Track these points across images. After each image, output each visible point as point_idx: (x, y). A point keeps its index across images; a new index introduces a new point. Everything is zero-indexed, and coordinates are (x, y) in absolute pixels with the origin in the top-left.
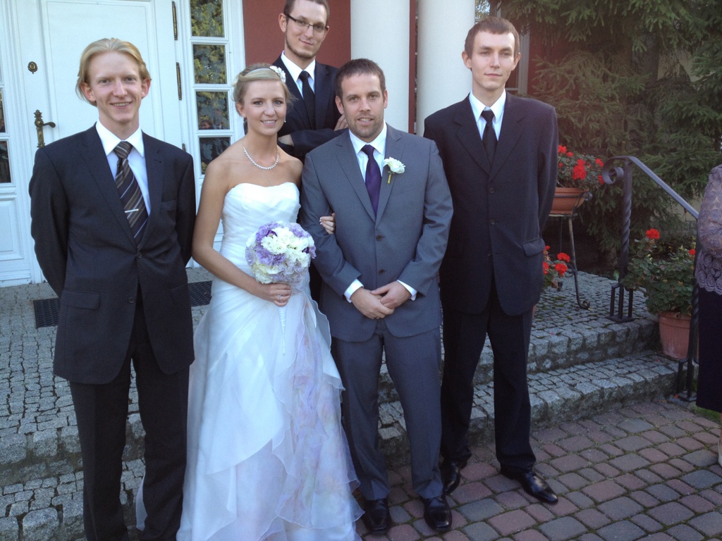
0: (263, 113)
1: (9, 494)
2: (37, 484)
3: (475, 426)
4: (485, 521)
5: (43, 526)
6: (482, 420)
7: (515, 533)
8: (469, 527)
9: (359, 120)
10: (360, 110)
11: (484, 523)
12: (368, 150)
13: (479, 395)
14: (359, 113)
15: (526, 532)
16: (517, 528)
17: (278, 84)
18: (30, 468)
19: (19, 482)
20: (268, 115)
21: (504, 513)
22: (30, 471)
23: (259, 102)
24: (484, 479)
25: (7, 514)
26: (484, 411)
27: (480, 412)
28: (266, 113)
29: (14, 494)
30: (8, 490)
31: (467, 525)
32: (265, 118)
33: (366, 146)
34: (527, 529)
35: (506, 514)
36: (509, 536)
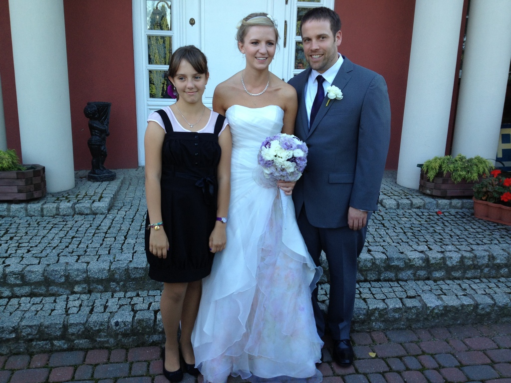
4: (482, 381)
6: (490, 306)
9: (311, 56)
10: (311, 49)
14: (310, 51)
20: (261, 54)
21: (499, 378)
23: (256, 43)
26: (492, 298)
27: (489, 299)
28: (260, 51)
31: (467, 382)
32: (258, 55)
33: (318, 76)
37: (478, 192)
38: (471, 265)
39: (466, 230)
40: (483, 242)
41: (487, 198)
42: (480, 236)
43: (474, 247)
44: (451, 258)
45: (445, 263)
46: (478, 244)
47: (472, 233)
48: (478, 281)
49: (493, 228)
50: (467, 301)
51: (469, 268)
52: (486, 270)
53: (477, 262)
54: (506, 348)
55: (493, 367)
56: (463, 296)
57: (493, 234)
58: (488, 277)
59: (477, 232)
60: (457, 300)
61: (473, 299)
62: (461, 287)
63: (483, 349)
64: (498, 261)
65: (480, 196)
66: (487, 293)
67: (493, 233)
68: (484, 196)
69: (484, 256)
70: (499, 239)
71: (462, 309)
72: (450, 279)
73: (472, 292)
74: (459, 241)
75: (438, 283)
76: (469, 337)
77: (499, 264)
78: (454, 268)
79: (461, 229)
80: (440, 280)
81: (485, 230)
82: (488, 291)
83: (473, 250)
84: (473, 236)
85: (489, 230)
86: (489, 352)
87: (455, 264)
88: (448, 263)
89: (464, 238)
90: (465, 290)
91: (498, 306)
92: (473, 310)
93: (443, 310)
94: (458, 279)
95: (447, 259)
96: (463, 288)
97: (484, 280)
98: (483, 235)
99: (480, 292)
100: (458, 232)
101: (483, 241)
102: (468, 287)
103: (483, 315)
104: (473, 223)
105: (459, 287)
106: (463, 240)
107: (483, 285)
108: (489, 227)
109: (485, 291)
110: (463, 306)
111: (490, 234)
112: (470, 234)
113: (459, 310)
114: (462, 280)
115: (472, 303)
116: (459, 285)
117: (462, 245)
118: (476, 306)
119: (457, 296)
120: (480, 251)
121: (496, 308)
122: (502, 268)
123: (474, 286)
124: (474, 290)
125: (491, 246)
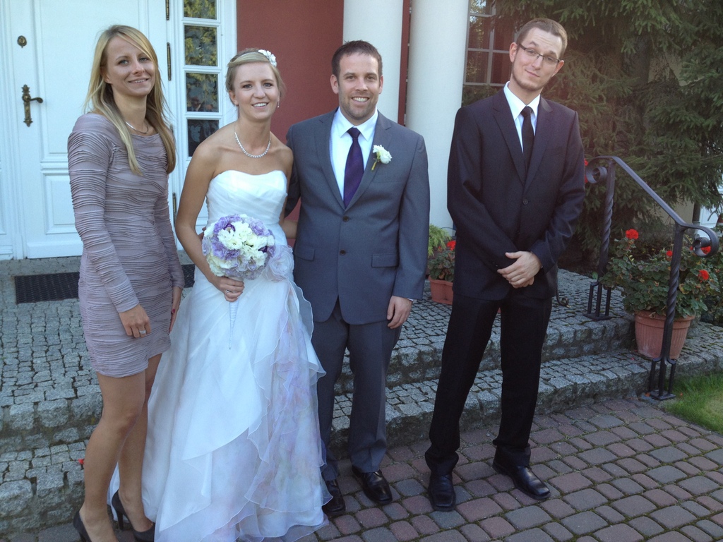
0: (253, 96)
5: (16, 497)
7: (481, 520)
9: (353, 99)
12: (353, 133)
14: (354, 92)
15: (492, 519)
16: (484, 515)
21: (471, 500)
33: (352, 128)
34: (493, 516)
35: (473, 501)
36: (475, 522)
37: (434, 270)
38: (431, 362)
39: (423, 318)
40: (442, 331)
41: (445, 276)
42: (439, 325)
43: (433, 339)
44: (407, 355)
45: (400, 364)
46: (438, 335)
47: (430, 322)
50: (428, 408)
51: (429, 366)
54: (478, 461)
55: (465, 487)
56: (424, 403)
59: (436, 320)
60: (418, 408)
62: (421, 391)
65: (436, 275)
68: (441, 274)
71: (424, 419)
72: (408, 383)
74: (415, 334)
75: (395, 389)
78: (411, 368)
79: (418, 318)
80: (396, 386)
81: (444, 317)
83: (432, 343)
84: (431, 325)
86: (458, 469)
87: (412, 363)
88: (404, 362)
89: (421, 329)
90: (427, 394)
93: (401, 423)
94: (417, 381)
95: (403, 357)
96: (424, 391)
98: (442, 323)
100: (415, 322)
102: (430, 390)
104: (431, 309)
105: (418, 391)
106: (421, 331)
110: (424, 414)
112: (428, 323)
113: (420, 421)
114: (422, 382)
116: (419, 388)
117: (419, 338)
119: (416, 403)
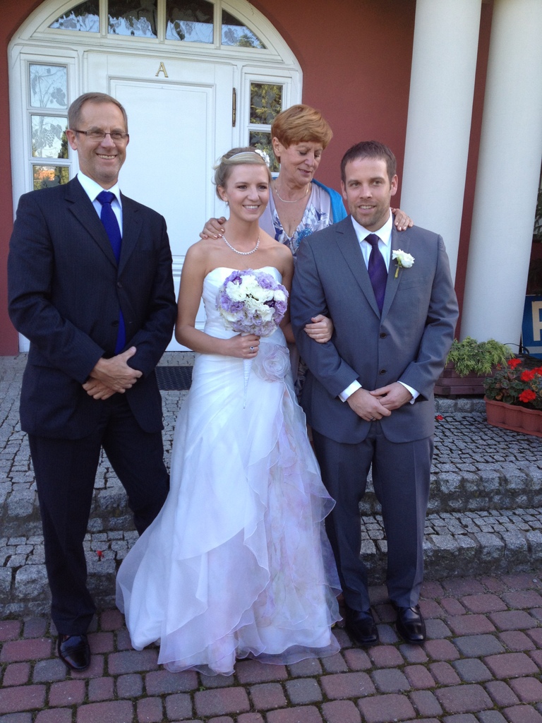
0: (246, 197)
1: (12, 545)
2: (39, 540)
3: (489, 553)
4: (480, 658)
5: (34, 581)
6: (498, 549)
7: (511, 678)
8: (460, 661)
9: (359, 207)
10: (360, 196)
11: (479, 661)
12: (372, 240)
13: (501, 521)
14: (359, 200)
15: (525, 679)
16: (515, 673)
17: (262, 168)
18: (35, 524)
19: (24, 536)
20: (252, 201)
21: (504, 653)
22: (35, 527)
23: (243, 186)
24: (490, 613)
25: (5, 564)
26: (502, 539)
27: (498, 540)
28: (249, 197)
29: (16, 546)
30: (13, 541)
31: (459, 659)
32: (247, 202)
33: (370, 235)
34: (527, 676)
35: (506, 656)
36: (504, 680)
37: (491, 389)
38: (476, 491)
39: (473, 441)
40: (493, 458)
41: (503, 397)
42: (491, 450)
43: (481, 466)
44: (447, 481)
45: (439, 490)
46: (487, 462)
47: (480, 447)
48: (485, 513)
49: (511, 439)
50: (466, 543)
51: (472, 495)
52: (497, 498)
53: (484, 486)
54: (518, 609)
55: (498, 638)
56: (461, 536)
57: (510, 448)
58: (500, 508)
59: (489, 445)
60: (453, 542)
61: (476, 540)
62: (461, 523)
63: (486, 610)
64: (513, 486)
65: (493, 395)
66: (495, 532)
67: (510, 446)
68: (498, 394)
69: (493, 479)
70: (516, 454)
71: (459, 555)
72: (446, 512)
73: (475, 529)
74: (461, 458)
75: (431, 517)
76: (469, 595)
77: (514, 489)
78: (451, 496)
79: (466, 441)
80: (432, 513)
81: (499, 442)
82: (498, 527)
83: (479, 470)
84: (481, 451)
85: (506, 441)
86: (493, 616)
87: (453, 490)
88: (443, 488)
89: (468, 453)
90: (466, 526)
91: (509, 550)
92: (475, 555)
93: (433, 555)
94: (459, 511)
95: (442, 483)
96: (464, 524)
97: (494, 512)
98: (495, 449)
99: (485, 529)
100: (462, 445)
101: (495, 457)
102: (471, 522)
103: (490, 562)
104: (484, 432)
105: (457, 522)
106: (468, 456)
107: (492, 520)
108: (506, 437)
109: (493, 528)
110: (461, 549)
111: (505, 447)
112: (478, 448)
113: (455, 556)
114: (463, 512)
115: (474, 545)
116: (459, 519)
117: (464, 463)
118: (480, 549)
119: (453, 535)
120: (488, 472)
121: (506, 552)
122: (519, 495)
123: (479, 522)
124: (478, 526)
125: (504, 464)
